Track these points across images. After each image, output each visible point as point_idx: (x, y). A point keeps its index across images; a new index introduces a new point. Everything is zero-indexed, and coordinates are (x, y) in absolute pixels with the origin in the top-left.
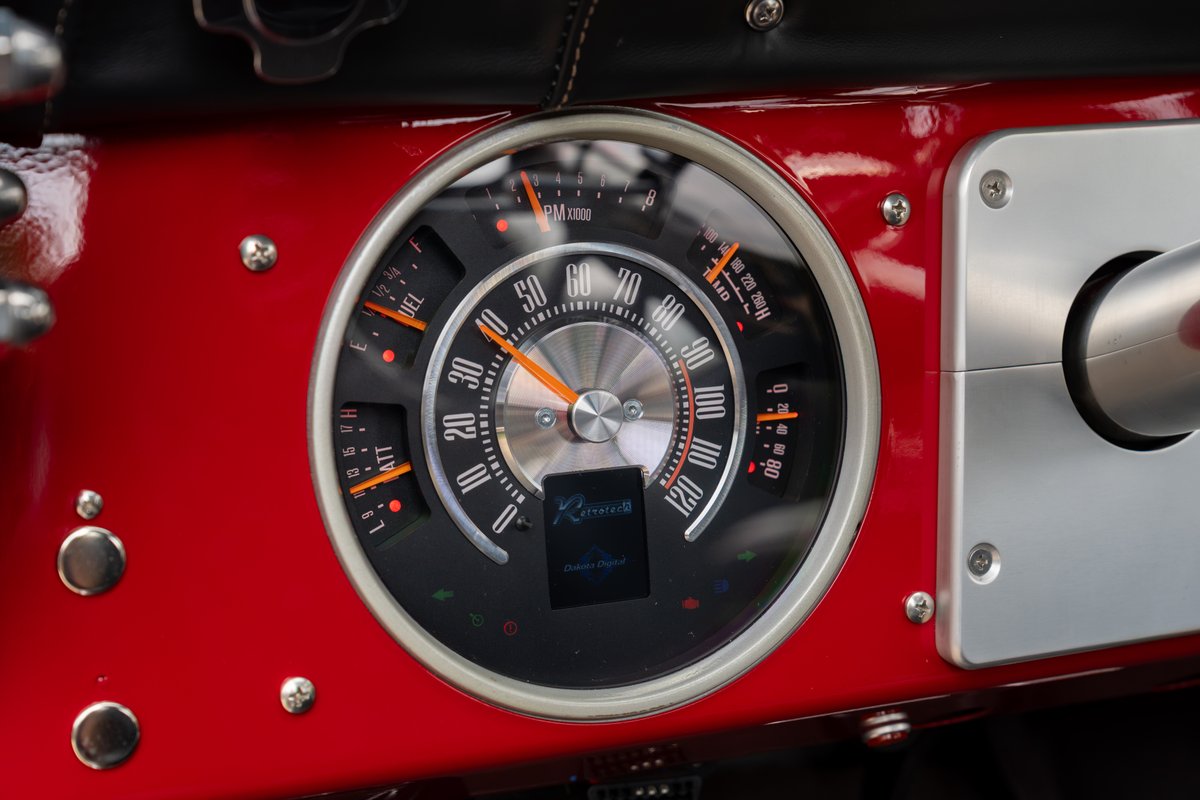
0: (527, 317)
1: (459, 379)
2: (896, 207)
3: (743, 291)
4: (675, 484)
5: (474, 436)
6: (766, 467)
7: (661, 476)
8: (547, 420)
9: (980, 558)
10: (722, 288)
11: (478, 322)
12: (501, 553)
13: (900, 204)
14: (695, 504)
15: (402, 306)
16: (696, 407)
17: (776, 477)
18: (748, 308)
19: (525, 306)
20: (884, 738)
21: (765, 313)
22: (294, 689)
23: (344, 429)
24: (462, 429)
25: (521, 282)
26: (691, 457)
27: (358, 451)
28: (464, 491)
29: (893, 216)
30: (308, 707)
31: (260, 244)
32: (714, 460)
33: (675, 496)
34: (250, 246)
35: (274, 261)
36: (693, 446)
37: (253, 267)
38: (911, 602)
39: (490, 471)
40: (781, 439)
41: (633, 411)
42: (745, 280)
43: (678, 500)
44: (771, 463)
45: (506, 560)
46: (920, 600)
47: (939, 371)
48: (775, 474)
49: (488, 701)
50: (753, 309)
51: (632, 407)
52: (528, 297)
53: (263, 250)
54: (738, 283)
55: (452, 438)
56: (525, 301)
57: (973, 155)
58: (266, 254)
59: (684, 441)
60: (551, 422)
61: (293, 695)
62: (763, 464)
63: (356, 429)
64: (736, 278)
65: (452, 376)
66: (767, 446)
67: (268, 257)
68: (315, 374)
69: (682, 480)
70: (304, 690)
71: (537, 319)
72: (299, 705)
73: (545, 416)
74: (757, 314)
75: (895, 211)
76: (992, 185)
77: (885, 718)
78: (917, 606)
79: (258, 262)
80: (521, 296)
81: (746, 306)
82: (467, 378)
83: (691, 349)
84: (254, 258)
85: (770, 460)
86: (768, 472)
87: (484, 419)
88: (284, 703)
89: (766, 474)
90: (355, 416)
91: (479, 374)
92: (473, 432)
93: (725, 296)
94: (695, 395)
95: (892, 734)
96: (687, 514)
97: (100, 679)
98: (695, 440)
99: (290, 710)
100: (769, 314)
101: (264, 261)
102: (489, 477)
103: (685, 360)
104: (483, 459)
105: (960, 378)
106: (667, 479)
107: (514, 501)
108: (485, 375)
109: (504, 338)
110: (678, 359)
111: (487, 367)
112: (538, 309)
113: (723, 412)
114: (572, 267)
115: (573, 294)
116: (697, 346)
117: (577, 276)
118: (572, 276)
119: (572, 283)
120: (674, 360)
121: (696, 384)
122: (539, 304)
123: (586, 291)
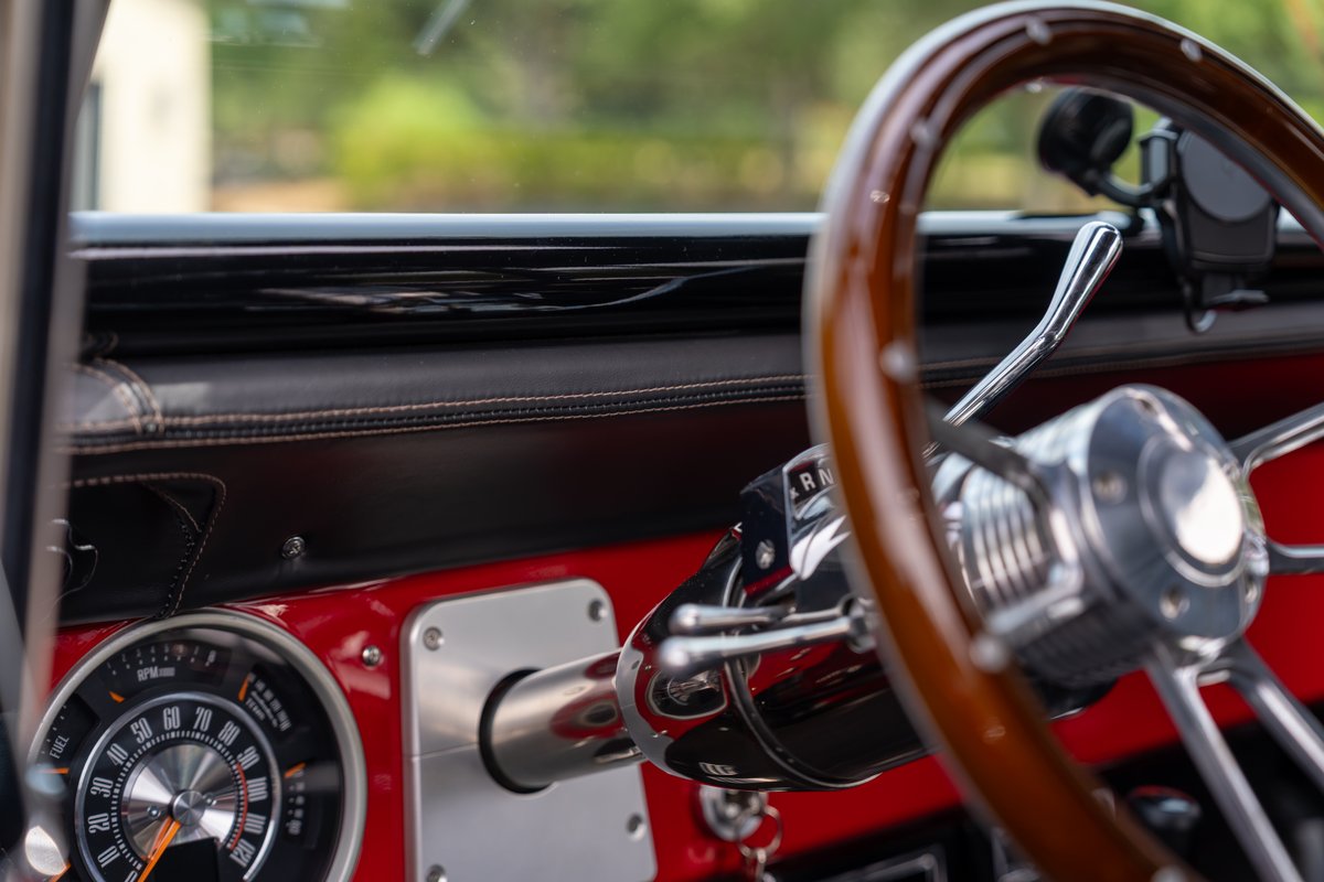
0: (140, 746)
1: (98, 792)
3: (272, 712)
4: (237, 846)
5: (108, 828)
6: (292, 827)
7: (228, 841)
8: (154, 812)
9: (433, 875)
10: (259, 711)
11: (109, 753)
13: (374, 651)
14: (249, 858)
16: (248, 794)
17: (297, 832)
19: (138, 739)
21: (287, 725)
24: (100, 824)
25: (136, 725)
26: (247, 827)
28: (103, 866)
29: (370, 660)
32: (261, 827)
33: (237, 854)
36: (248, 820)
39: (119, 851)
40: (299, 807)
42: (273, 703)
43: (239, 856)
44: (294, 824)
47: (402, 757)
48: (296, 830)
50: (279, 723)
51: (208, 800)
52: (140, 733)
54: (269, 707)
55: (94, 831)
56: (138, 735)
57: (418, 618)
59: (242, 817)
60: (157, 814)
62: (289, 826)
64: (268, 704)
65: (93, 790)
66: (292, 813)
69: (241, 843)
71: (146, 747)
73: (154, 810)
74: (282, 726)
75: (372, 656)
76: (431, 636)
80: (135, 732)
81: (274, 721)
82: (103, 790)
83: (244, 756)
85: (294, 822)
87: (114, 817)
89: (292, 832)
91: (110, 787)
92: (107, 826)
93: (262, 716)
94: (247, 786)
96: (245, 865)
98: (249, 815)
100: (290, 726)
102: (118, 855)
103: (241, 763)
104: (114, 843)
105: (416, 760)
106: (232, 844)
107: (134, 868)
108: (114, 787)
109: (126, 761)
110: (237, 762)
111: (116, 781)
112: (146, 740)
113: (266, 795)
114: (167, 711)
115: (168, 728)
116: (248, 754)
117: (170, 716)
118: (167, 716)
119: (168, 721)
120: (233, 764)
121: (248, 778)
122: (147, 737)
123: (176, 725)
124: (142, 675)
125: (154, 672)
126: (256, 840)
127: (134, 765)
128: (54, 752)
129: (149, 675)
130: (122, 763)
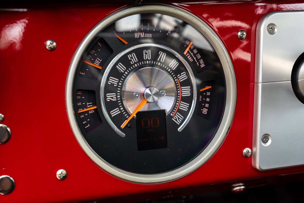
0: (132, 65)
1: (111, 83)
2: (242, 34)
3: (197, 59)
4: (175, 115)
5: (115, 100)
6: (203, 110)
7: (171, 113)
8: (137, 95)
9: (265, 138)
10: (191, 58)
11: (117, 66)
12: (123, 134)
13: (243, 33)
14: (181, 121)
15: (95, 62)
16: (182, 93)
17: (206, 114)
18: (198, 64)
19: (131, 62)
20: (238, 190)
21: (203, 65)
22: (60, 173)
23: (78, 97)
24: (112, 98)
25: (130, 55)
26: (180, 107)
27: (82, 104)
28: (112, 116)
29: (241, 37)
30: (65, 178)
31: (51, 42)
32: (187, 108)
33: (175, 118)
34: (48, 43)
35: (56, 47)
36: (181, 104)
37: (49, 49)
38: (245, 151)
39: (120, 110)
40: (207, 102)
41: (163, 93)
42: (197, 56)
43: (176, 120)
44: (204, 110)
45: (124, 136)
46: (247, 151)
47: (254, 83)
48: (206, 113)
49: (118, 177)
50: (200, 64)
51: (162, 92)
52: (132, 59)
53: (52, 44)
55: (109, 100)
57: (265, 19)
58: (53, 45)
59: (178, 103)
60: (139, 96)
61: (60, 174)
62: (202, 110)
63: (81, 97)
64: (195, 55)
65: (109, 82)
66: (203, 104)
67: (54, 46)
68: (67, 81)
69: (177, 114)
70: (63, 173)
71: (135, 66)
72: (62, 177)
73: (137, 94)
74: (201, 66)
75: (242, 35)
76: (271, 27)
77: (238, 185)
78: (246, 152)
79: (50, 47)
80: (130, 59)
81: (198, 63)
82: (114, 83)
83: (180, 75)
84: (49, 46)
85: (204, 109)
86: (204, 112)
87: (119, 95)
88: (57, 177)
89: (203, 113)
90: (81, 94)
91: (117, 82)
92: (115, 99)
93: (191, 60)
94: (181, 89)
95: (240, 189)
96: (179, 124)
97: (3, 169)
98: (181, 102)
99: (59, 179)
100: (204, 66)
101: (52, 47)
102: (120, 112)
103: (179, 79)
104: (118, 106)
105: (260, 85)
106: (173, 114)
108: (119, 82)
109: (125, 71)
110: (177, 78)
111: (120, 80)
112: (135, 63)
113: (190, 94)
114: (145, 51)
115: (145, 59)
116: (182, 75)
117: (147, 54)
118: (145, 53)
119: (145, 55)
120: (175, 79)
121: (182, 86)
122: (135, 61)
123: (149, 58)
124: (137, 35)
125: (142, 35)
126: (185, 114)
127: (129, 73)
129: (140, 36)
130: (123, 72)
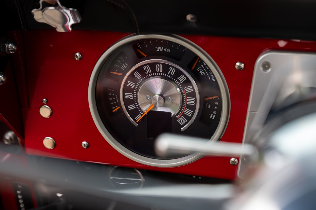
0: (146, 75)
1: (129, 86)
3: (209, 74)
4: (180, 117)
5: (132, 98)
6: (211, 116)
7: (177, 115)
8: (149, 98)
10: (203, 72)
11: (134, 74)
12: (136, 124)
14: (184, 123)
16: (187, 101)
17: (213, 119)
18: (210, 78)
19: (146, 72)
22: (84, 144)
24: (130, 96)
25: (145, 67)
26: (185, 112)
28: (129, 110)
30: (89, 147)
32: (190, 114)
33: (180, 120)
35: (81, 58)
36: (185, 110)
38: (232, 160)
39: (135, 106)
40: (215, 110)
41: (170, 100)
42: (210, 71)
43: (180, 121)
45: (137, 126)
52: (147, 70)
55: (127, 98)
58: (79, 57)
59: (183, 109)
64: (207, 70)
65: (128, 85)
66: (211, 111)
69: (182, 117)
71: (149, 75)
74: (213, 80)
80: (145, 70)
82: (131, 86)
83: (187, 88)
85: (212, 114)
87: (135, 95)
89: (210, 118)
91: (134, 85)
93: (204, 74)
94: (187, 99)
96: (182, 125)
97: (49, 133)
98: (186, 109)
100: (215, 80)
102: (135, 108)
103: (185, 90)
104: (134, 103)
105: (248, 113)
106: (178, 116)
107: (140, 114)
108: (136, 86)
110: (184, 89)
111: (136, 84)
112: (149, 73)
113: (194, 104)
114: (158, 65)
115: (158, 71)
116: (188, 88)
117: (159, 67)
118: (158, 67)
119: (158, 68)
120: (183, 90)
121: (187, 96)
122: (149, 72)
123: (161, 71)
124: (157, 49)
125: (162, 49)
126: (188, 118)
127: (143, 80)
128: (122, 68)
129: (160, 50)
130: (139, 79)
